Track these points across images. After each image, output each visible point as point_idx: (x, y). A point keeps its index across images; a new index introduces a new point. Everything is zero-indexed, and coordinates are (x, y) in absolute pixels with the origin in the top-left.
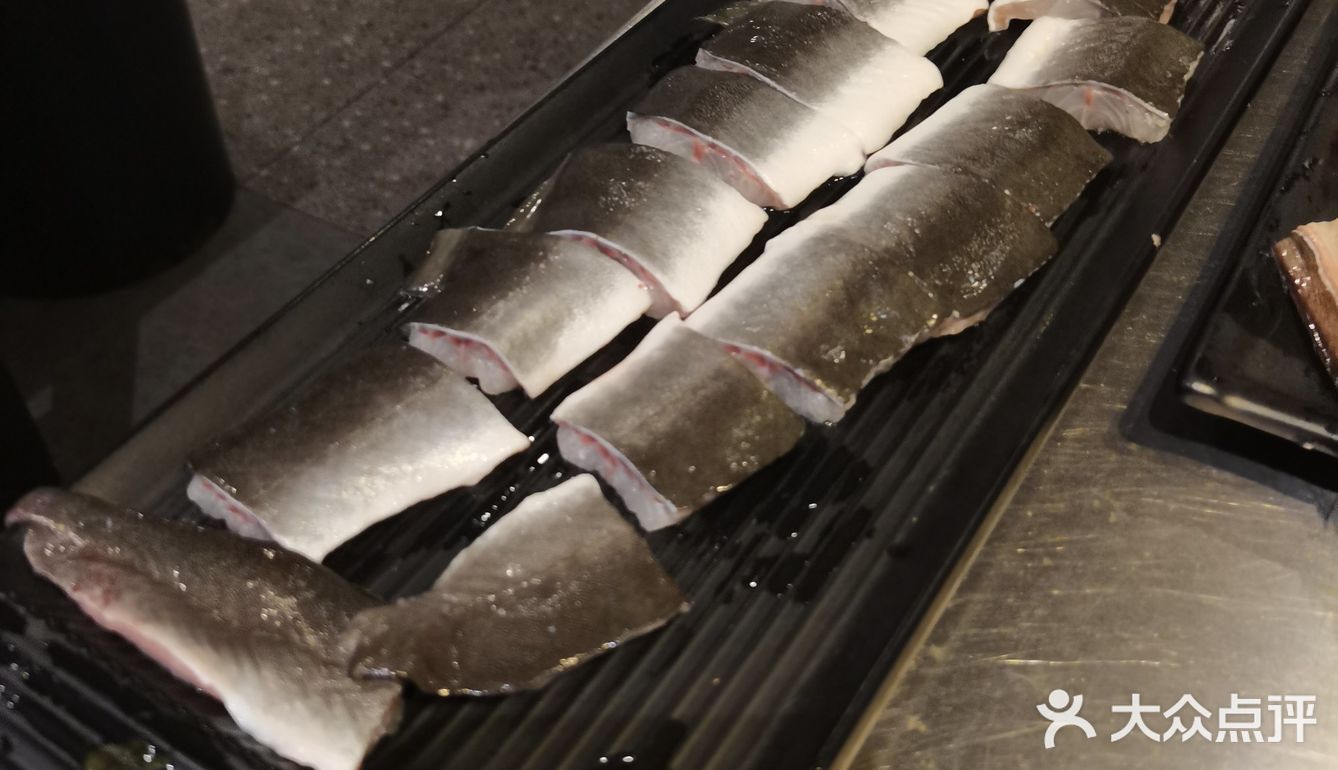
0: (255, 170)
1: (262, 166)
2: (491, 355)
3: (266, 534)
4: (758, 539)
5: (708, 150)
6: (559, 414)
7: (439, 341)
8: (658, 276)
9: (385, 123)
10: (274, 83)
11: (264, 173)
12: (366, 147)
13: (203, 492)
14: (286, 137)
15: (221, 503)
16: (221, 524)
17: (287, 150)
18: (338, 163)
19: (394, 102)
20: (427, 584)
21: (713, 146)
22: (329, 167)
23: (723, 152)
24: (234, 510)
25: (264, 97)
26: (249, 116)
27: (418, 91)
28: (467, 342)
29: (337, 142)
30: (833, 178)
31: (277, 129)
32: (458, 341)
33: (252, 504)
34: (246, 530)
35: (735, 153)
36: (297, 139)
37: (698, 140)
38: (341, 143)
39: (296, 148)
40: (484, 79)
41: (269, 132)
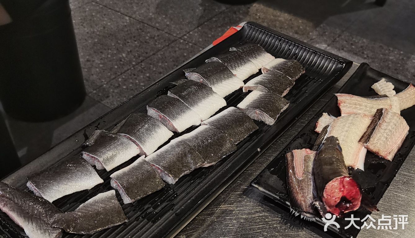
0: (92, 91)
1: (94, 90)
2: (99, 161)
3: (41, 196)
4: (148, 208)
5: (163, 117)
6: (111, 176)
7: (88, 156)
8: (142, 146)
9: (131, 81)
10: (101, 66)
11: (95, 92)
12: (125, 87)
13: (29, 184)
14: (102, 82)
15: (33, 188)
16: (32, 192)
17: (102, 86)
18: (116, 91)
19: (134, 75)
20: (74, 210)
21: (164, 116)
22: (113, 92)
23: (166, 117)
24: (35, 189)
25: (98, 70)
26: (93, 75)
27: (142, 72)
28: (94, 157)
29: (117, 85)
30: (193, 126)
31: (100, 79)
32: (92, 157)
33: (39, 189)
34: (37, 194)
35: (168, 118)
36: (106, 83)
37: (161, 114)
38: (118, 85)
39: (104, 86)
40: (161, 70)
41: (98, 80)
